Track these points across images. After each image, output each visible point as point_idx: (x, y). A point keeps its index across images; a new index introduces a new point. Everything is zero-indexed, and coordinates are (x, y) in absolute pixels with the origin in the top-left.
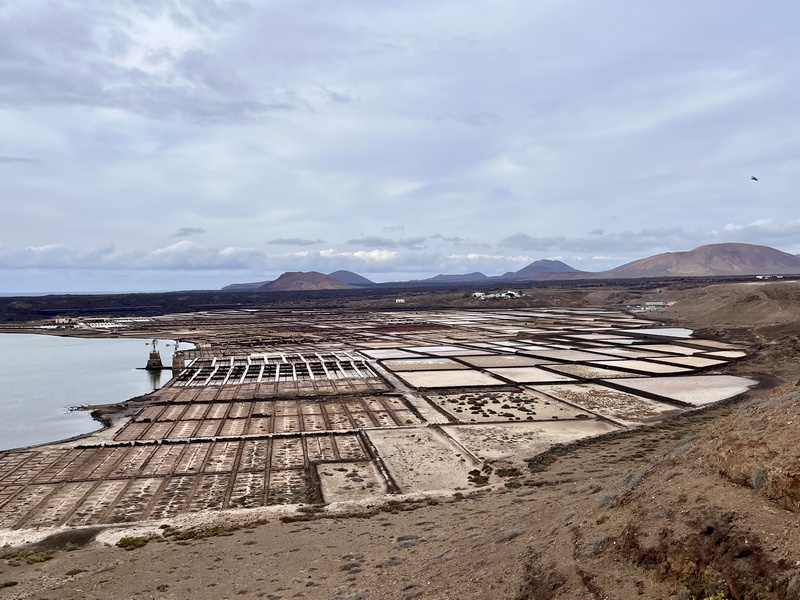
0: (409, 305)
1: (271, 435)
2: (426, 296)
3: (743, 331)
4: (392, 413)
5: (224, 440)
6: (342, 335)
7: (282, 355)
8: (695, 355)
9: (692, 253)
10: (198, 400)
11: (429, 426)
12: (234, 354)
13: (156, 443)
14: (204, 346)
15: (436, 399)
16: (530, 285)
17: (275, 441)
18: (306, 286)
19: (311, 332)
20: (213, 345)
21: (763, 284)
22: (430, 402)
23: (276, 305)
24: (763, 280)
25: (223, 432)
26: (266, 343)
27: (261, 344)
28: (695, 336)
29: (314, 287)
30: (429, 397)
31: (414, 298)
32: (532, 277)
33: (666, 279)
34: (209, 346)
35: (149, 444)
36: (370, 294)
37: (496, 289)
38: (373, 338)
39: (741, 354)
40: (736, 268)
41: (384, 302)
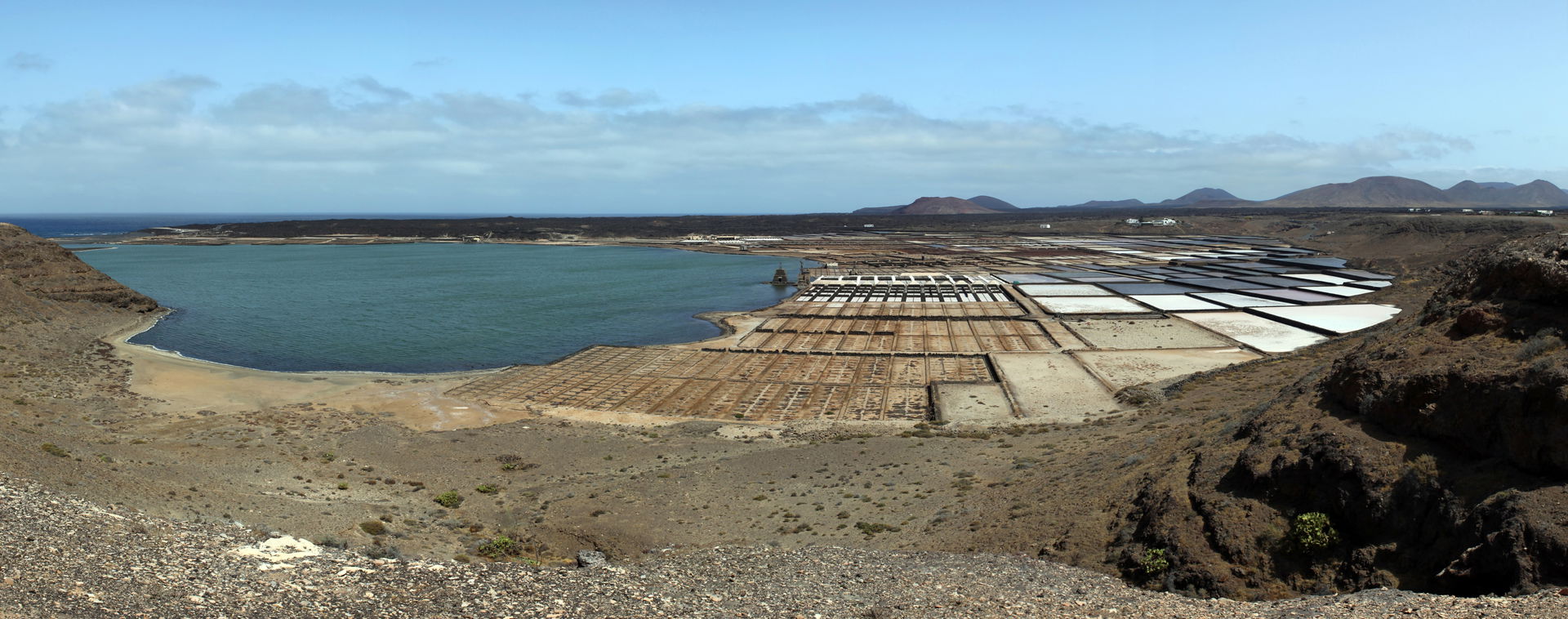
0: (1055, 230)
1: (893, 353)
2: (1074, 222)
3: (1390, 261)
4: (1025, 338)
5: (845, 354)
6: (977, 259)
8: (1345, 284)
9: (1353, 184)
10: (821, 314)
11: (1063, 352)
13: (777, 351)
14: (831, 265)
15: (1074, 325)
16: (1188, 212)
17: (897, 358)
18: (943, 211)
19: (943, 254)
20: (840, 263)
21: (1413, 216)
22: (1067, 328)
23: (908, 228)
24: (1414, 212)
25: (844, 347)
28: (1348, 266)
29: (953, 212)
30: (1066, 323)
31: (1061, 223)
32: (1191, 205)
33: (1326, 209)
34: (836, 264)
35: (770, 352)
37: (1152, 216)
38: (1012, 262)
39: (1388, 284)
40: (1392, 200)
41: (1027, 227)
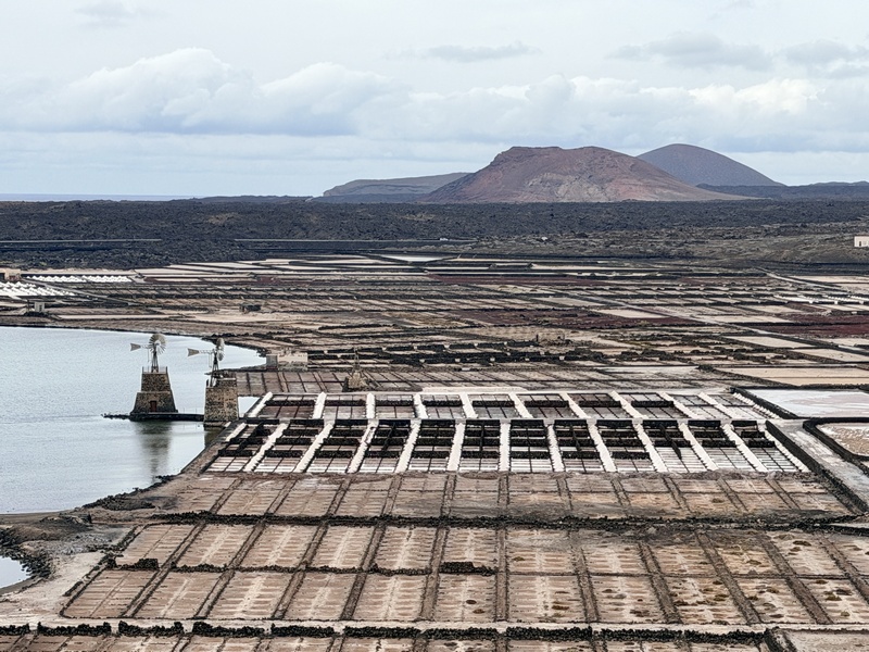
1: (502, 628)
5: (369, 633)
7: (513, 394)
10: (283, 513)
12: (373, 386)
13: (178, 630)
14: (289, 359)
17: (516, 644)
18: (571, 191)
23: (486, 245)
26: (464, 358)
27: (449, 358)
34: (303, 358)
35: (158, 631)
36: (770, 218)
41: (815, 243)
